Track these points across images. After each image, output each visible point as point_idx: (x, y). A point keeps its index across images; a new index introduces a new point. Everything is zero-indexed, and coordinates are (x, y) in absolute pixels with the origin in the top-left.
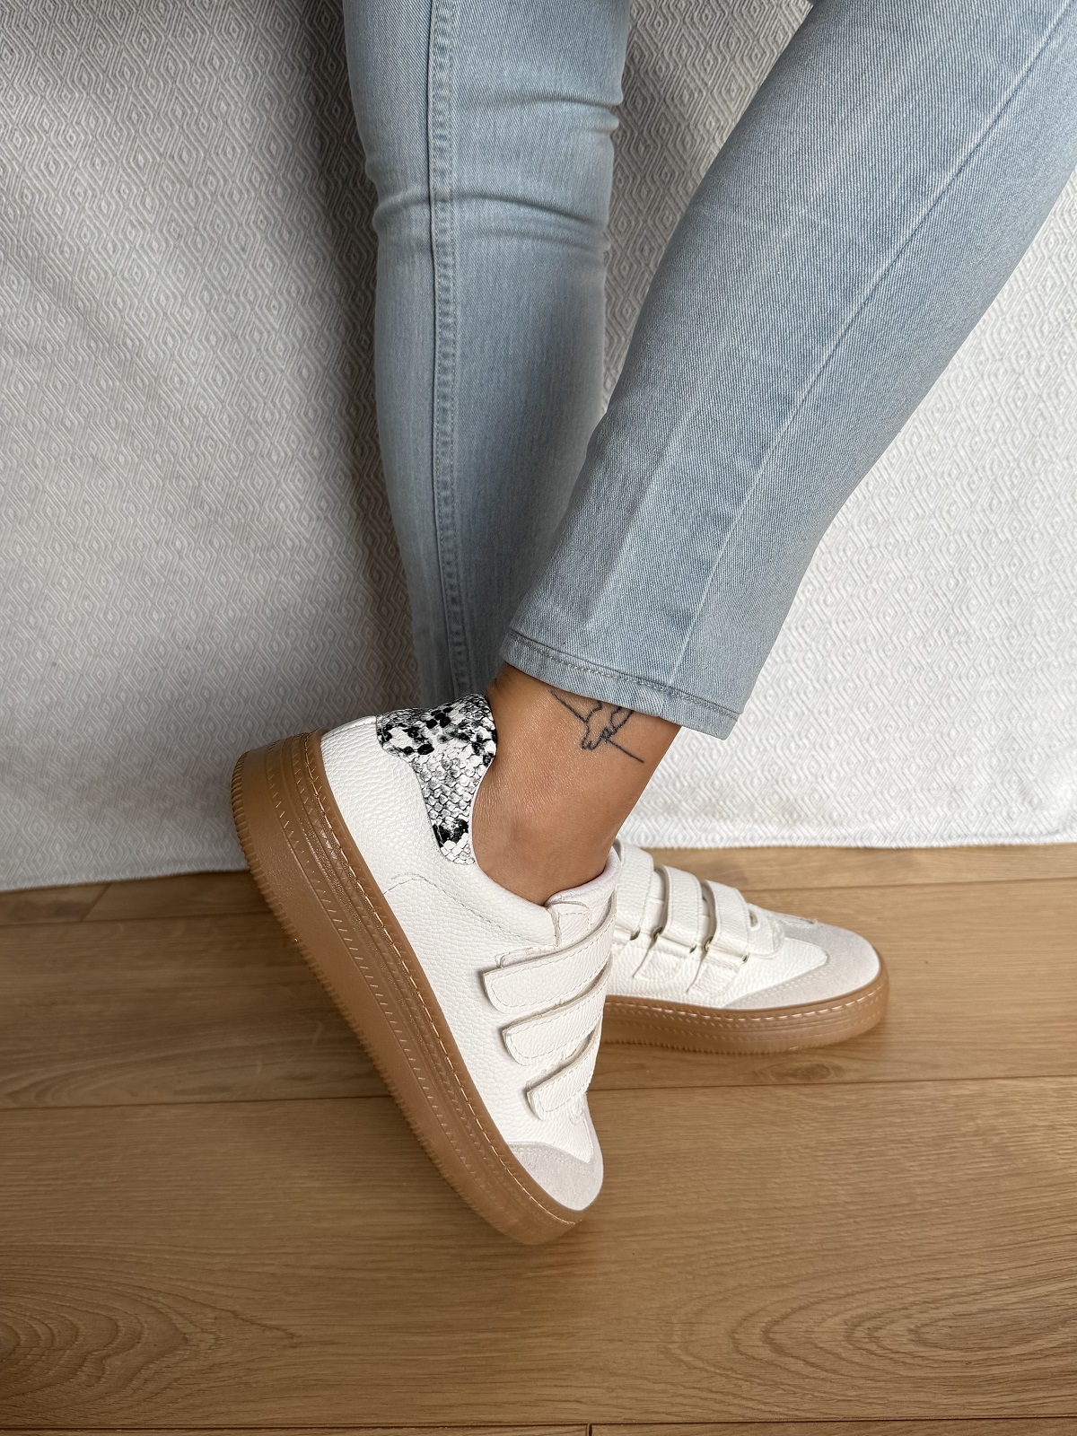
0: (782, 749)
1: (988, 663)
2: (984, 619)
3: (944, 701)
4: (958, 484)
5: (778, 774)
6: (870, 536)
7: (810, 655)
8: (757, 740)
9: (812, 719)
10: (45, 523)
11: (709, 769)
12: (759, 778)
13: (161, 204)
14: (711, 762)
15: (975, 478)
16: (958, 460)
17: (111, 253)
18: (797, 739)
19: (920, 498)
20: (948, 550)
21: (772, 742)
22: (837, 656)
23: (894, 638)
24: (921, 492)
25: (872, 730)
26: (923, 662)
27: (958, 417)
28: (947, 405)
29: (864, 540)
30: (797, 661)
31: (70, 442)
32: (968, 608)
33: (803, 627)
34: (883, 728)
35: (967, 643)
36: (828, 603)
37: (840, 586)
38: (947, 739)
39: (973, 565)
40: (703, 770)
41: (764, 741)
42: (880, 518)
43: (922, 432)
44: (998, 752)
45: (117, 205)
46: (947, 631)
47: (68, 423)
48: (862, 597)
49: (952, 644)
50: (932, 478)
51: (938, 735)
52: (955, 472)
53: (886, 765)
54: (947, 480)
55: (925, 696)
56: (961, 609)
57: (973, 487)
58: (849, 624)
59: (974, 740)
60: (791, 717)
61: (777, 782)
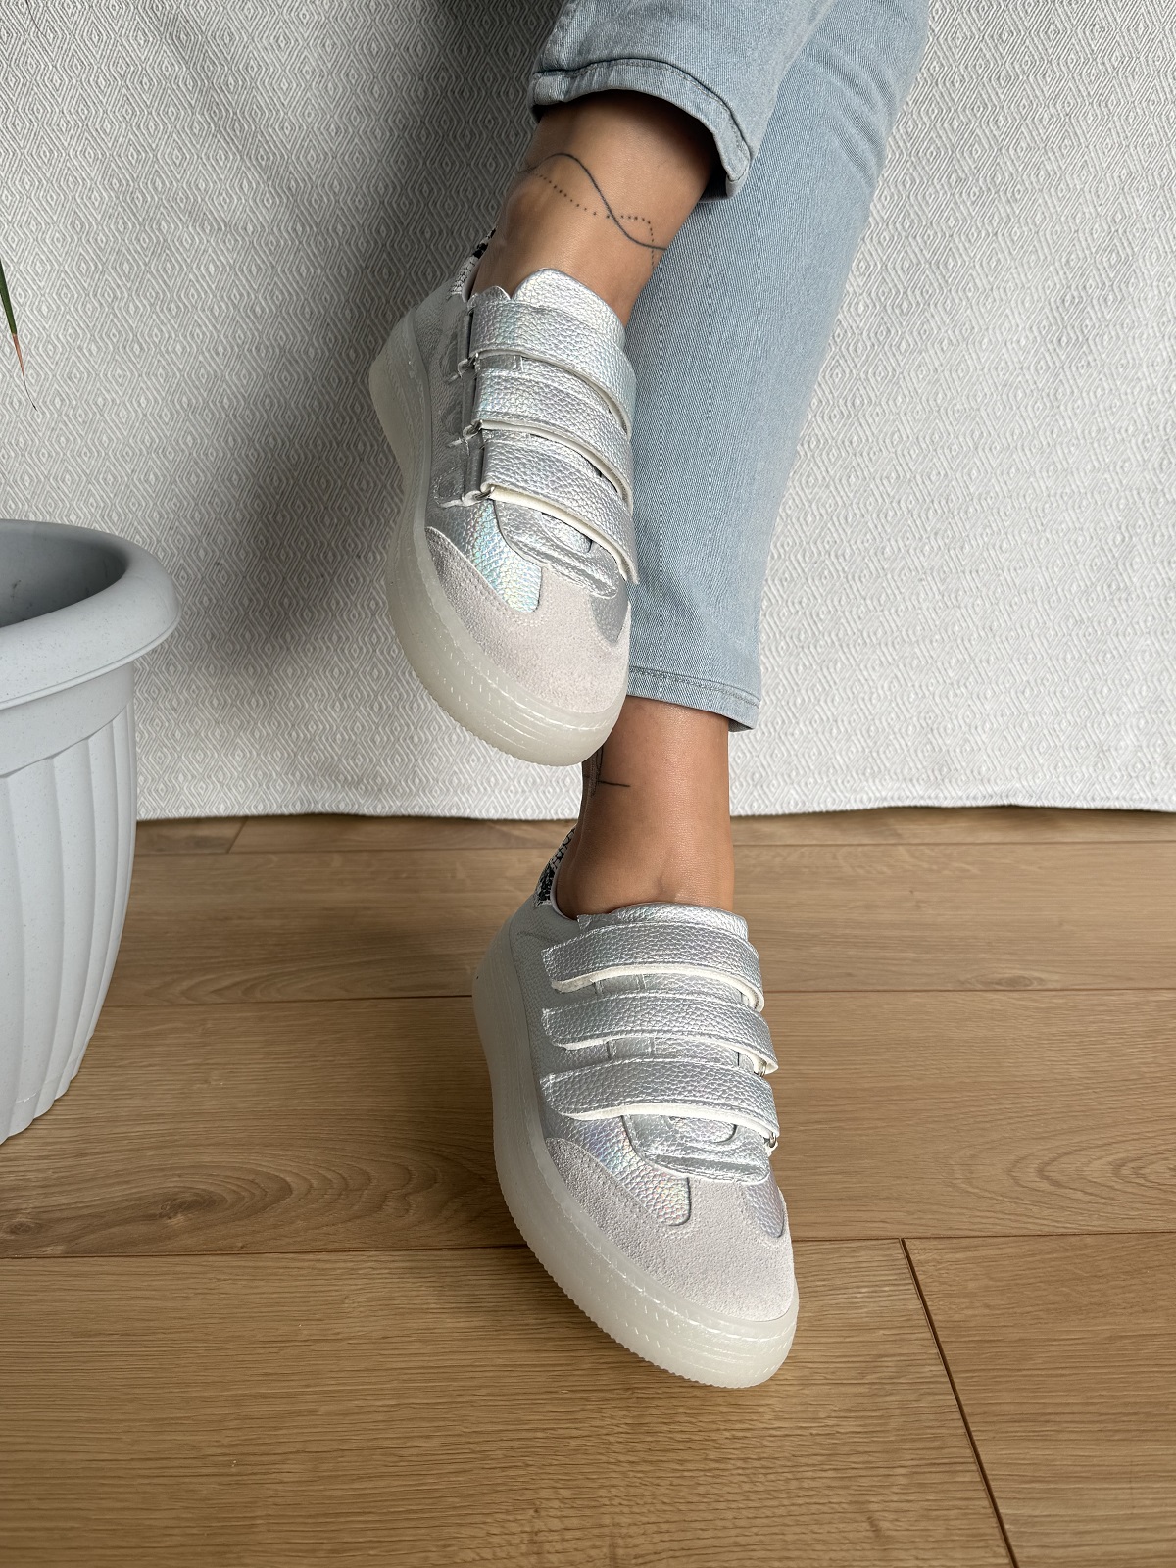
0: (940, 696)
1: (1145, 622)
2: (1145, 577)
3: (1100, 658)
4: (1133, 441)
5: (933, 723)
6: (1050, 483)
7: (979, 601)
8: (917, 685)
9: (972, 666)
10: (220, 414)
11: (867, 713)
12: (915, 726)
13: (390, 93)
14: (869, 706)
15: (1149, 436)
16: (1136, 418)
17: (333, 135)
18: (956, 686)
19: (1098, 451)
20: (1118, 505)
21: (931, 689)
22: (1004, 604)
23: (1059, 590)
24: (1099, 446)
25: (1028, 682)
26: (1084, 616)
27: (1139, 374)
28: (1131, 361)
29: (1043, 488)
30: (966, 607)
31: (257, 330)
32: (1131, 565)
33: (977, 572)
34: (1039, 681)
35: (1127, 600)
36: (1003, 549)
37: (1016, 533)
38: (1098, 696)
39: (1140, 522)
40: (861, 715)
41: (924, 688)
42: (1060, 467)
43: (1105, 384)
44: (1146, 714)
45: (344, 88)
46: (1110, 586)
47: (257, 309)
48: (1035, 546)
49: (1112, 600)
50: (1111, 432)
51: (1091, 692)
52: (1131, 429)
53: (1038, 719)
54: (1125, 436)
55: (1082, 651)
56: (1124, 564)
57: (1147, 445)
58: (1019, 572)
59: (1125, 699)
60: (952, 665)
61: (932, 730)
